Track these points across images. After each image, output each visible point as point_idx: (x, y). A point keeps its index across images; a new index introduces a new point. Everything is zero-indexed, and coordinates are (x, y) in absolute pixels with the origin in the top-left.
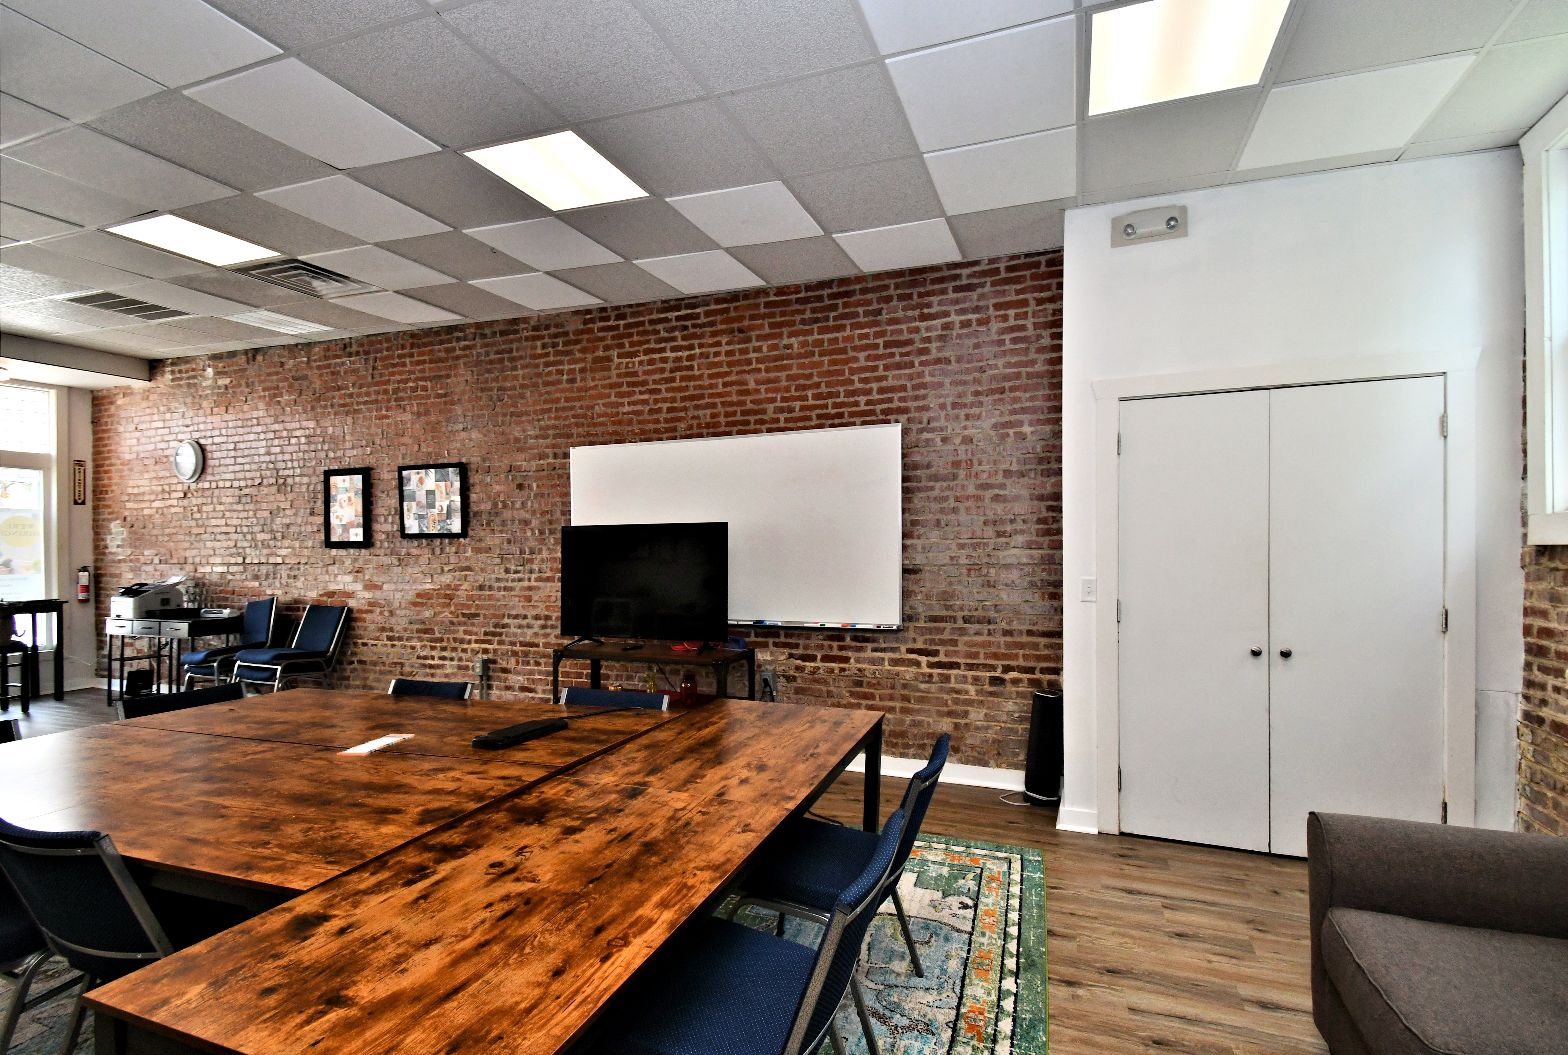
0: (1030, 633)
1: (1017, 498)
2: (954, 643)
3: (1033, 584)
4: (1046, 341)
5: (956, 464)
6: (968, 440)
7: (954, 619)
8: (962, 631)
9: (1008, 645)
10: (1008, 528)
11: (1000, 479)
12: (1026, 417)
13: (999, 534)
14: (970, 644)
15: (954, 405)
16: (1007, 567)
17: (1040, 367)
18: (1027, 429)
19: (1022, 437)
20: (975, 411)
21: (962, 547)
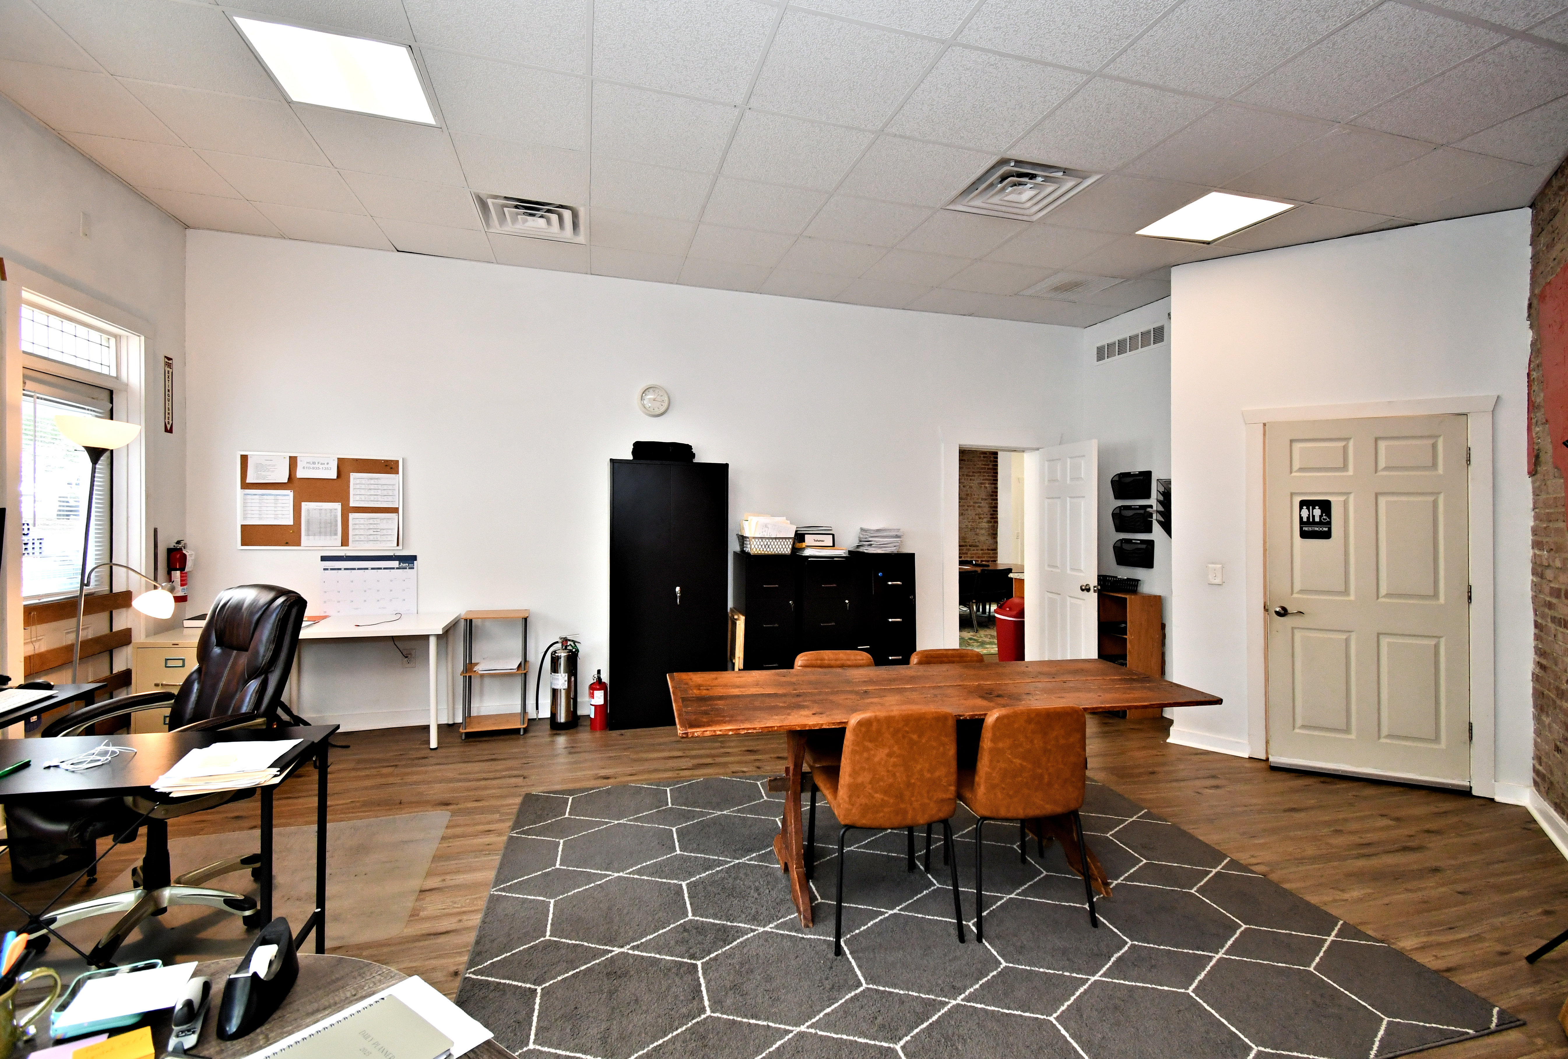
0: (988, 550)
1: (985, 507)
2: (967, 554)
3: (989, 534)
4: (992, 459)
5: (967, 495)
6: (971, 487)
7: (966, 546)
8: (969, 550)
9: (982, 554)
10: (982, 516)
11: (980, 501)
12: (987, 482)
13: (980, 518)
14: (971, 554)
15: (967, 475)
16: (982, 529)
17: (991, 467)
18: (987, 485)
19: (986, 487)
20: (973, 478)
21: (969, 522)
